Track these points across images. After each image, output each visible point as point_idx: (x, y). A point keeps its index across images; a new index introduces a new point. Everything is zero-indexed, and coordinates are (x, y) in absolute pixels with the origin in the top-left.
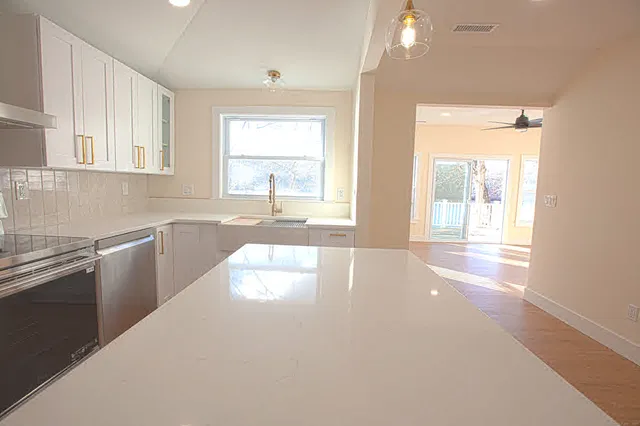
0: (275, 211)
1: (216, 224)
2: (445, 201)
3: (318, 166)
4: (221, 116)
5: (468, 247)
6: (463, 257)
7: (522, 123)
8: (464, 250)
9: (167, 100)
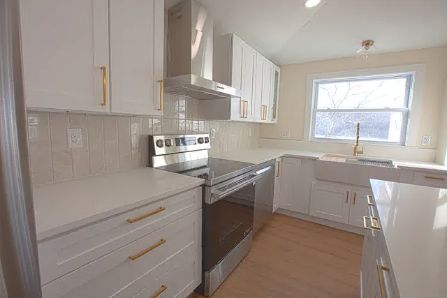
0: (357, 152)
1: (315, 160)
4: (314, 81)
9: (277, 74)
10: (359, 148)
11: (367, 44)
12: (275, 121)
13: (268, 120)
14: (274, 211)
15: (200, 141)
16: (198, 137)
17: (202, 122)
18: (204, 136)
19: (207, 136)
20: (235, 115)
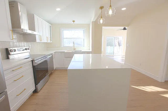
0: (74, 49)
1: (64, 52)
2: (109, 46)
3: (83, 40)
4: (62, 30)
5: (114, 56)
6: (113, 58)
7: (125, 29)
8: (113, 57)
9: (50, 27)
10: (75, 48)
11: (74, 21)
12: (51, 42)
13: (49, 41)
14: (54, 69)
15: (26, 49)
16: (25, 48)
17: (25, 43)
18: (27, 48)
19: (28, 47)
20: (38, 40)
